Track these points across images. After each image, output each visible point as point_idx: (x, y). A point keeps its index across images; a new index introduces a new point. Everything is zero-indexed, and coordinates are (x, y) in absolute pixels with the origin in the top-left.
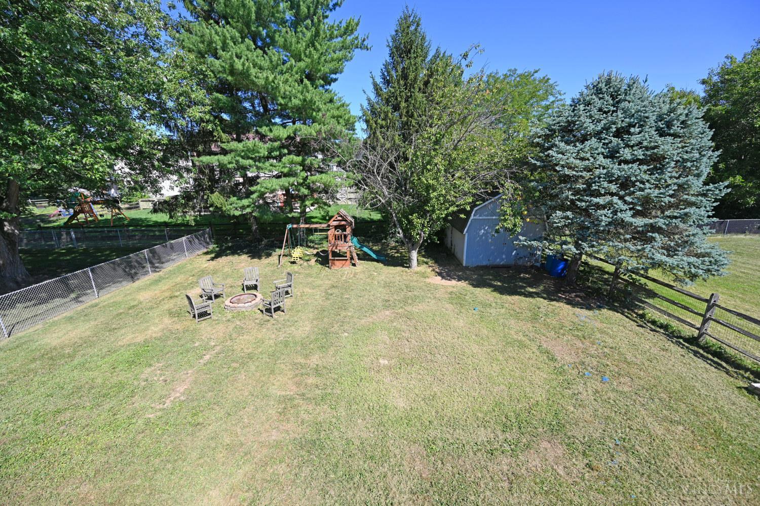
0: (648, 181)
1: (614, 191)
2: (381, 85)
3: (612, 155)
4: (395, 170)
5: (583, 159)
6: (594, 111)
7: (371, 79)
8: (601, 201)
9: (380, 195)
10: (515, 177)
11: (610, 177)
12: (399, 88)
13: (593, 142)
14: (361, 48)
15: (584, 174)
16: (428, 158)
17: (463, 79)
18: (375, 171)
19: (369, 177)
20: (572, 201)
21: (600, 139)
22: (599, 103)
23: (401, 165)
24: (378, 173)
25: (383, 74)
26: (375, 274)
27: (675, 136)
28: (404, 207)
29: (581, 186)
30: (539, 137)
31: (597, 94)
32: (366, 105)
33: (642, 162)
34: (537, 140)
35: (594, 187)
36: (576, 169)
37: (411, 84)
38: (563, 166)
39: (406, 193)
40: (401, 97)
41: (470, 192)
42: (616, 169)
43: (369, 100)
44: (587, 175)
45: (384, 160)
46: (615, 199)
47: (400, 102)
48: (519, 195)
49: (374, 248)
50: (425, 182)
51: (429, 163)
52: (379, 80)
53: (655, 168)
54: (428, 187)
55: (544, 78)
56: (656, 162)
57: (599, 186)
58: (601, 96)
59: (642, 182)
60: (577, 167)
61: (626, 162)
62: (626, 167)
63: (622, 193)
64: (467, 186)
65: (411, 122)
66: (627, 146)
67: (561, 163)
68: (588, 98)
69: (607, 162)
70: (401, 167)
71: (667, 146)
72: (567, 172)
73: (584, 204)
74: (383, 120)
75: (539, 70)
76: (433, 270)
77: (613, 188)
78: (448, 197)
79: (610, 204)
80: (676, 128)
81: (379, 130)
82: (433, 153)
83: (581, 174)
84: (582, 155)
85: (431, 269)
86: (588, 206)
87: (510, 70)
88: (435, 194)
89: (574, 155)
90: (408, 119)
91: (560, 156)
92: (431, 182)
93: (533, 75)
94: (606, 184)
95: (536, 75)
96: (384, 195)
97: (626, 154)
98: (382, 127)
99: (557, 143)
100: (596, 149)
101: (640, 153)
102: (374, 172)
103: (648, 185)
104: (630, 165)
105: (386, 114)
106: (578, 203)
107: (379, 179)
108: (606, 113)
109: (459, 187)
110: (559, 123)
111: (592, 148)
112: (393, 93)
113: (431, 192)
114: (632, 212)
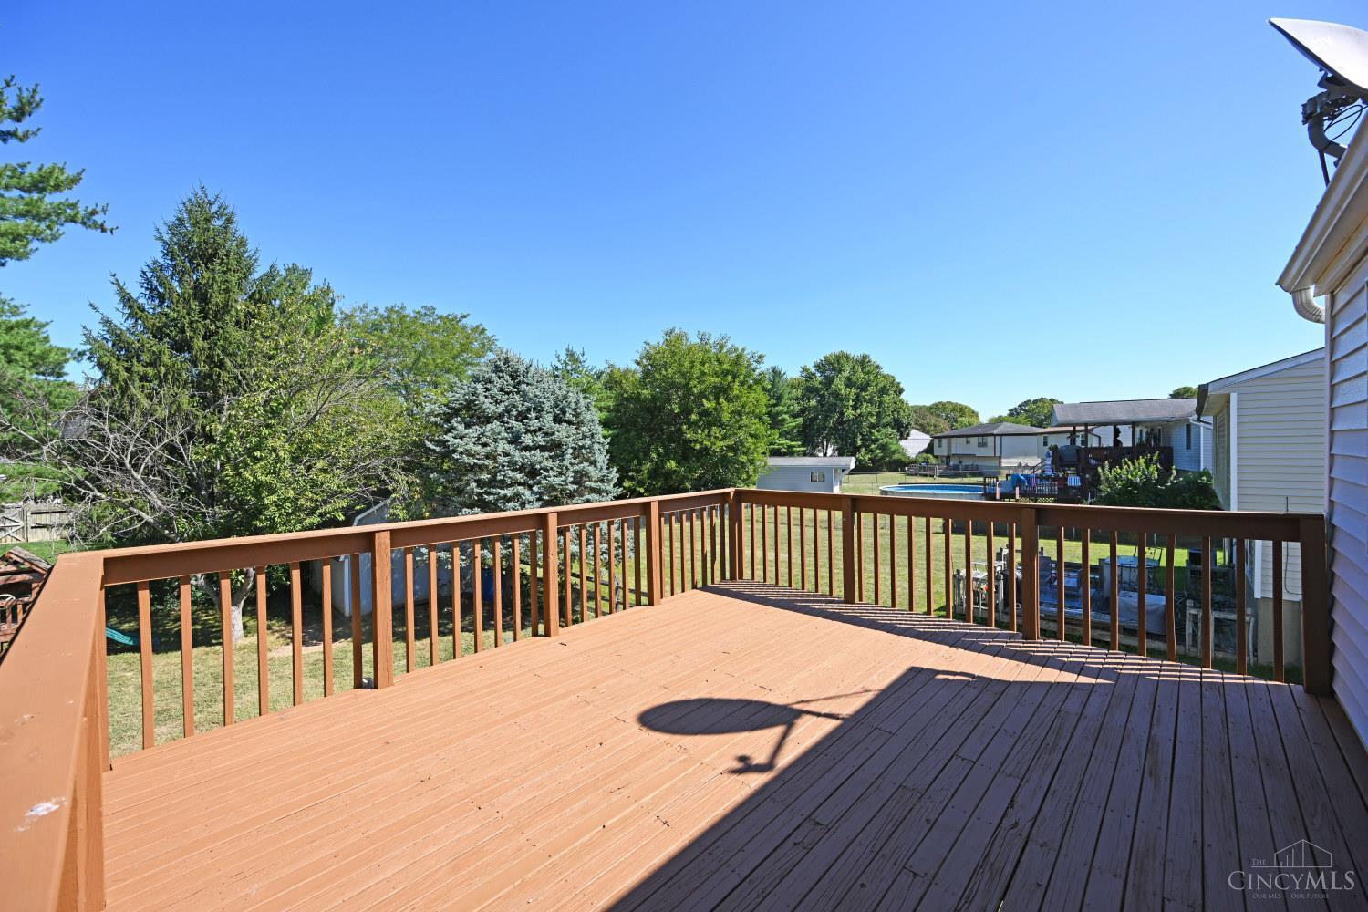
0: (551, 468)
1: (522, 481)
2: (141, 301)
3: (515, 440)
4: (182, 459)
5: (485, 445)
6: (495, 391)
7: (115, 287)
8: (508, 492)
9: (141, 509)
10: (408, 468)
11: (513, 465)
12: (188, 314)
13: (496, 424)
14: (84, 223)
15: (487, 462)
16: (254, 440)
17: (334, 312)
18: (127, 461)
19: (108, 474)
20: (479, 494)
21: (503, 422)
22: (499, 383)
23: (195, 450)
24: (136, 467)
25: (148, 281)
26: (129, 674)
27: (570, 423)
28: (206, 527)
29: (485, 476)
30: (436, 416)
31: (495, 372)
32: (97, 329)
33: (543, 449)
34: (433, 419)
35: (499, 477)
36: (478, 457)
37: (216, 313)
38: (462, 453)
39: (212, 500)
40: (194, 331)
41: (342, 492)
42: (517, 456)
43: (107, 322)
44: (489, 462)
45: (152, 441)
46: (521, 489)
47: (191, 338)
48: (416, 491)
49: (126, 626)
50: (251, 478)
51: (258, 447)
52: (136, 291)
53: (557, 456)
54: (258, 489)
55: (478, 327)
56: (555, 448)
57: (504, 476)
58: (501, 374)
59: (546, 470)
60: (478, 454)
61: (527, 448)
62: (528, 454)
63: (531, 482)
64: (334, 482)
65: (219, 375)
66: (528, 431)
67: (459, 449)
68: (487, 376)
69: (510, 448)
70: (194, 454)
71: (562, 433)
72: (466, 459)
73: (492, 497)
74: (148, 365)
75: (468, 315)
76: (283, 636)
77: (519, 476)
78: (301, 501)
79: (517, 496)
80: (569, 416)
81: (137, 383)
82: (265, 431)
83: (482, 462)
84: (484, 440)
85: (277, 635)
86: (497, 500)
87: (424, 307)
88: (274, 498)
89: (474, 440)
90: (211, 369)
91: (458, 441)
92: (263, 478)
93: (460, 321)
94: (511, 474)
95: (464, 321)
96: (152, 508)
97: (527, 440)
98: (144, 378)
99: (455, 425)
100: (499, 434)
101: (540, 439)
102: (122, 465)
103: (551, 473)
104: (533, 452)
105: (158, 356)
106: (486, 497)
107: (139, 477)
108: (508, 393)
109: (322, 484)
110: (457, 400)
111: (494, 433)
112: (174, 320)
113: (264, 495)
114: (540, 503)
